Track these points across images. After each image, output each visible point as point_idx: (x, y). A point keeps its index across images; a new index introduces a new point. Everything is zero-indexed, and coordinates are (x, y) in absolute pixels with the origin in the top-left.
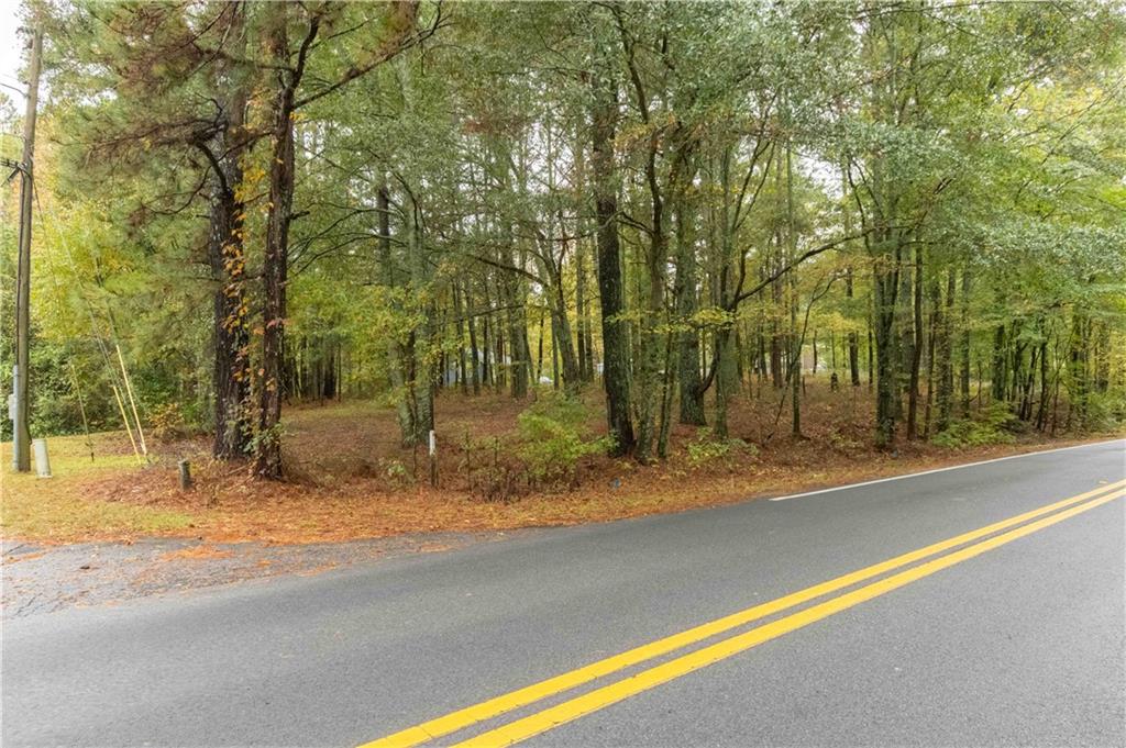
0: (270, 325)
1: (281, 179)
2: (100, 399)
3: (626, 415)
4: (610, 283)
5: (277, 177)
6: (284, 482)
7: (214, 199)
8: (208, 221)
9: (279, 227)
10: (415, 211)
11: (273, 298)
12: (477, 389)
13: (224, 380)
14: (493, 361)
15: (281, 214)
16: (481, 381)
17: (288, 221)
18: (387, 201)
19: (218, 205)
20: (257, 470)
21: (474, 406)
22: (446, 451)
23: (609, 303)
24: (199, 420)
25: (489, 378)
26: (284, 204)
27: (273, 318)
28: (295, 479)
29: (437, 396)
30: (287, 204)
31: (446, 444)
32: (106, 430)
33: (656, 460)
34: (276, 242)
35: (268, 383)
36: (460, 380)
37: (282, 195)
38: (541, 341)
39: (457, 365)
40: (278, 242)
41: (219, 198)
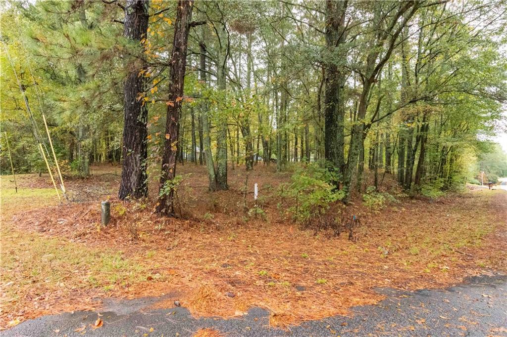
2: (17, 157)
7: (130, 8)
8: (124, 25)
13: (130, 143)
15: (186, 20)
17: (189, 27)
20: (159, 209)
24: (79, 170)
26: (188, 13)
28: (184, 216)
32: (20, 173)
35: (172, 145)
40: (182, 41)
41: (133, 8)
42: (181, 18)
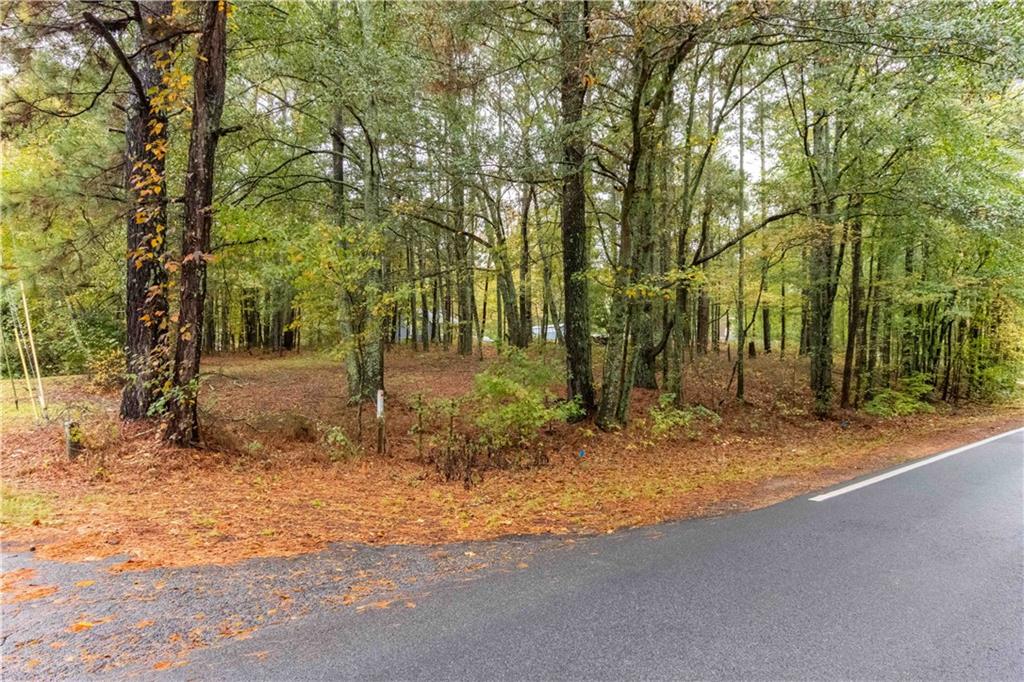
0: (186, 259)
1: (208, 86)
3: (587, 378)
4: (576, 239)
5: (204, 82)
6: (200, 449)
7: (131, 110)
8: (124, 138)
9: (203, 142)
10: (371, 155)
11: (193, 228)
12: (426, 345)
14: (441, 321)
15: (206, 127)
16: (430, 338)
17: (214, 137)
18: (342, 145)
19: (135, 118)
20: (167, 434)
21: (423, 361)
22: (396, 410)
23: (574, 259)
25: (437, 335)
26: (210, 116)
27: (192, 251)
28: (214, 445)
29: (389, 350)
30: (216, 116)
31: (396, 402)
33: (618, 427)
34: (200, 160)
35: (183, 330)
36: (410, 337)
37: (209, 105)
38: (485, 304)
39: (408, 324)
40: (201, 161)
41: (136, 109)
42: (197, 124)
